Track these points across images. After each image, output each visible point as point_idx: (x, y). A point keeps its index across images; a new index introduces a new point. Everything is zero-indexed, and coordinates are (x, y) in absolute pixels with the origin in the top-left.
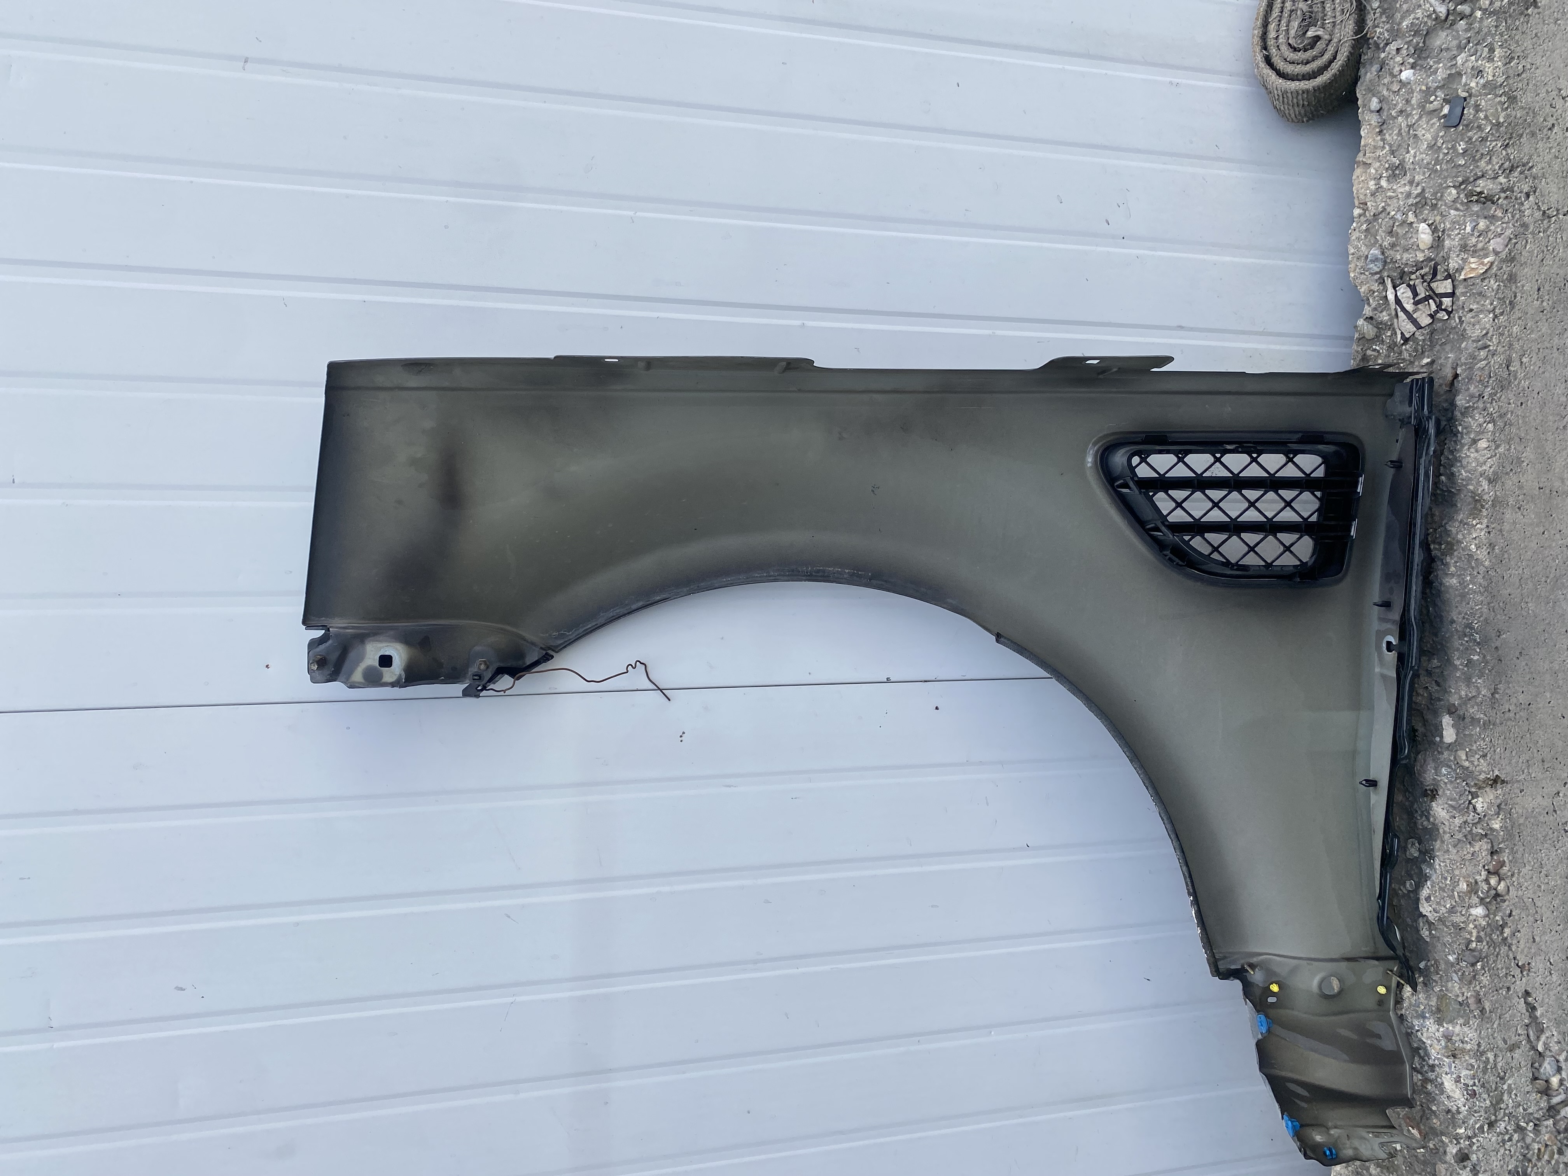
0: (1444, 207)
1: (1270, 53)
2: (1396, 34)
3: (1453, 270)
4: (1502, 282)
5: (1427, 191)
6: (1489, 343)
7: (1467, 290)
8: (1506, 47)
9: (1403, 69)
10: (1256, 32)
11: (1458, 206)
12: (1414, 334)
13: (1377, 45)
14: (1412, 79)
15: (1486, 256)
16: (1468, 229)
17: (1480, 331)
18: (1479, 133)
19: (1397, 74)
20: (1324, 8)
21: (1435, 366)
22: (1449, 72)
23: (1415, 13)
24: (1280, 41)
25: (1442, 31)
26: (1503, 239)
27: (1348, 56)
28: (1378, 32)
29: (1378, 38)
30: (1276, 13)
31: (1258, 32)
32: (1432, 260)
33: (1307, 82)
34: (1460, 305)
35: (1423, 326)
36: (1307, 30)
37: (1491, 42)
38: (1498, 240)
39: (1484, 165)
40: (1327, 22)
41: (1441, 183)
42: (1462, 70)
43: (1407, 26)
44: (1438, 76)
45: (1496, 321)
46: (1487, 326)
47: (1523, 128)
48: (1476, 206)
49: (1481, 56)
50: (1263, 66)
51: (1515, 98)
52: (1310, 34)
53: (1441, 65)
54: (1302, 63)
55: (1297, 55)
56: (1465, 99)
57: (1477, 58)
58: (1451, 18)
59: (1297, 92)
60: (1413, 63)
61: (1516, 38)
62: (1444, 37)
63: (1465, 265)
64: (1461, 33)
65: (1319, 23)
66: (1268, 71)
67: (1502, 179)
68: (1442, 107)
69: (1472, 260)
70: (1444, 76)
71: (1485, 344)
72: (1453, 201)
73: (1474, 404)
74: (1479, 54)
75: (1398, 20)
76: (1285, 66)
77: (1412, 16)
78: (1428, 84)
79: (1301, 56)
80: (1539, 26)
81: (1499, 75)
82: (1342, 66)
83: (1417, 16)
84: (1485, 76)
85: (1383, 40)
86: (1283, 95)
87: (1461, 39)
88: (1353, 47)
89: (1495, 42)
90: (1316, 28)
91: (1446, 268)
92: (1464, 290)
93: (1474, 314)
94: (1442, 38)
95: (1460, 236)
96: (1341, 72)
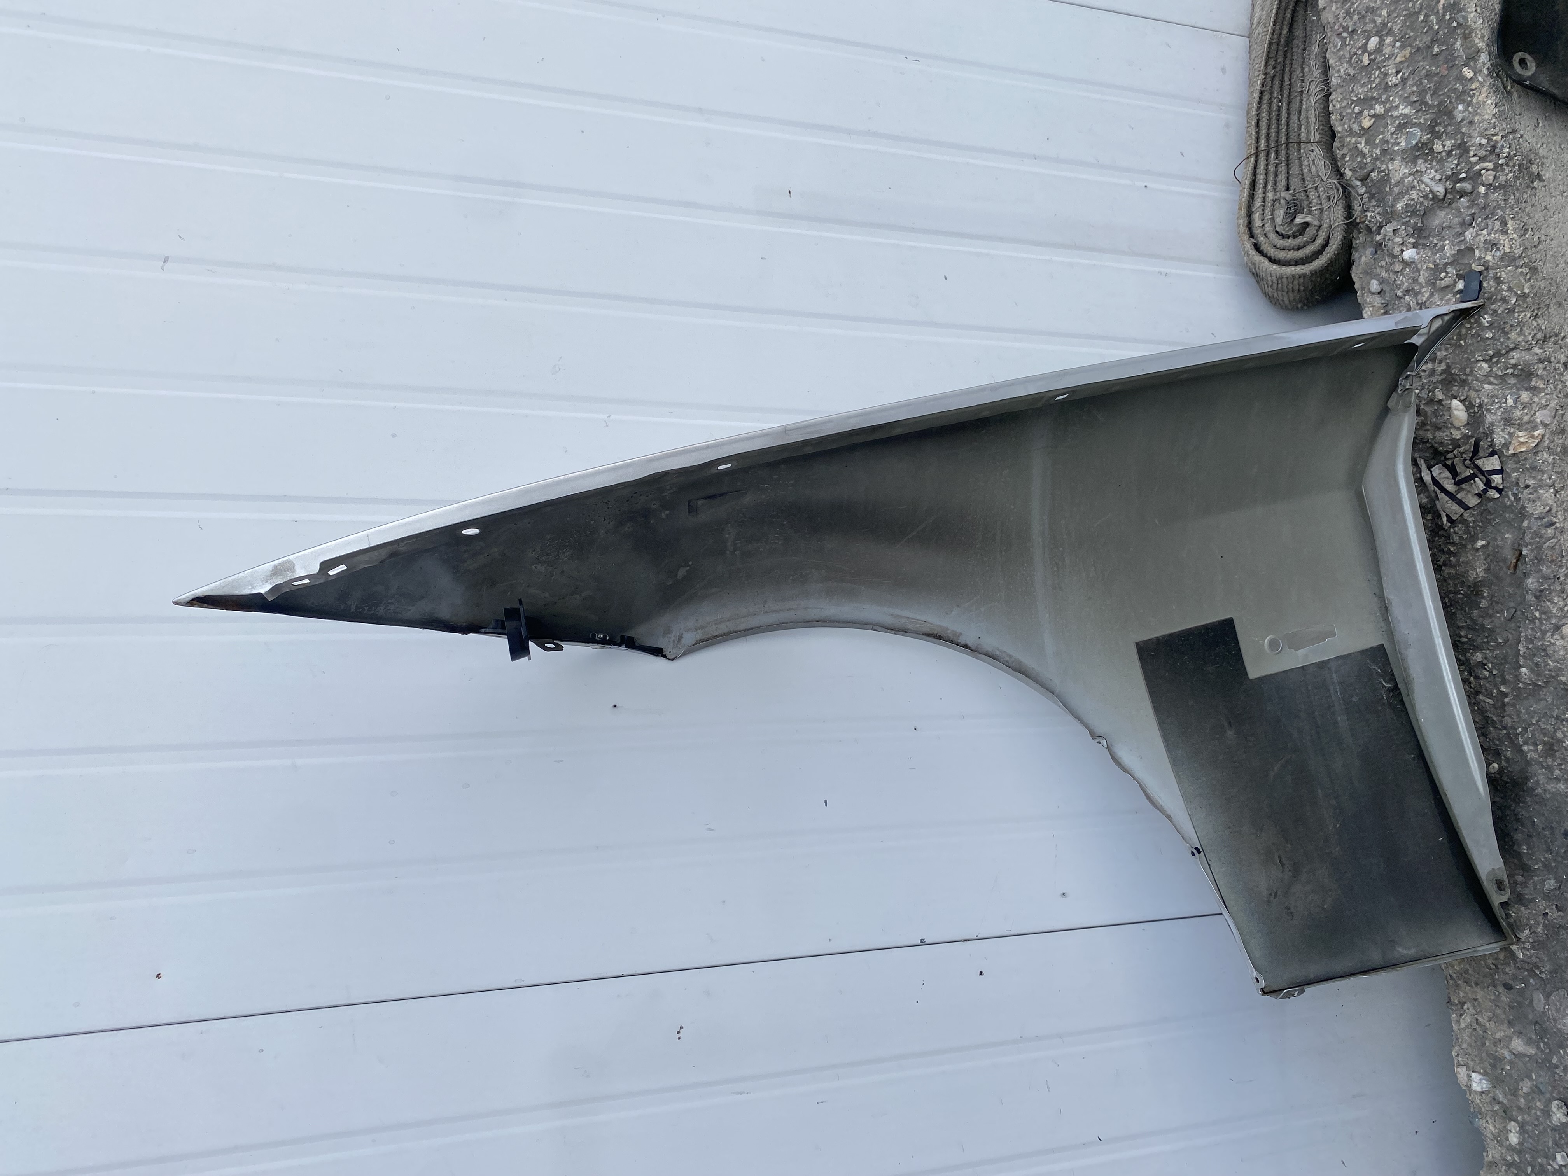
0: (1475, 382)
1: (1258, 241)
2: (1390, 216)
3: (1499, 445)
4: (1556, 455)
5: (1453, 366)
6: (1555, 520)
7: (1518, 466)
8: (1518, 219)
9: (1404, 248)
10: (1241, 221)
11: (1492, 379)
12: (1462, 515)
13: (1369, 229)
14: (1416, 258)
15: (1535, 428)
16: (1510, 402)
17: (1542, 508)
18: (1504, 305)
19: (1398, 254)
20: (1308, 196)
21: (1490, 548)
22: (1458, 248)
23: (1410, 195)
24: (1267, 229)
25: (1441, 210)
26: (1549, 410)
27: (1342, 240)
28: (1369, 215)
29: (1370, 221)
30: (1258, 203)
31: (1243, 221)
32: (1471, 437)
33: (1303, 267)
34: (1513, 482)
35: (1471, 506)
36: (1295, 217)
37: (1502, 215)
38: (1545, 412)
39: (1516, 336)
40: (1314, 209)
41: (1468, 358)
42: (1474, 245)
43: (1402, 208)
44: (1447, 252)
45: (1558, 496)
46: (1550, 502)
47: (1549, 298)
48: (1512, 378)
49: (1492, 229)
50: (1254, 253)
51: (1536, 269)
52: (1299, 220)
53: (1447, 242)
54: (1293, 249)
55: (1287, 242)
56: (1481, 273)
57: (1489, 231)
58: (1449, 196)
59: (1293, 276)
60: (1415, 242)
61: (1527, 210)
62: (1443, 216)
63: (1512, 439)
64: (1462, 210)
65: (1305, 210)
66: (1258, 258)
67: (1537, 350)
68: (1455, 283)
69: (1520, 434)
70: (1453, 252)
71: (1551, 521)
72: (1485, 375)
73: (1549, 586)
74: (1490, 227)
75: (1390, 203)
76: (1277, 253)
77: (1406, 197)
78: (1435, 262)
79: (1290, 242)
80: (1548, 199)
81: (1516, 246)
82: (1338, 249)
83: (1413, 197)
84: (1501, 248)
85: (1376, 224)
86: (1277, 281)
87: (1464, 215)
88: (1346, 231)
89: (1506, 214)
90: (1304, 215)
91: (1490, 444)
92: (1515, 466)
93: (1532, 491)
94: (1441, 217)
95: (1502, 409)
96: (1337, 256)
